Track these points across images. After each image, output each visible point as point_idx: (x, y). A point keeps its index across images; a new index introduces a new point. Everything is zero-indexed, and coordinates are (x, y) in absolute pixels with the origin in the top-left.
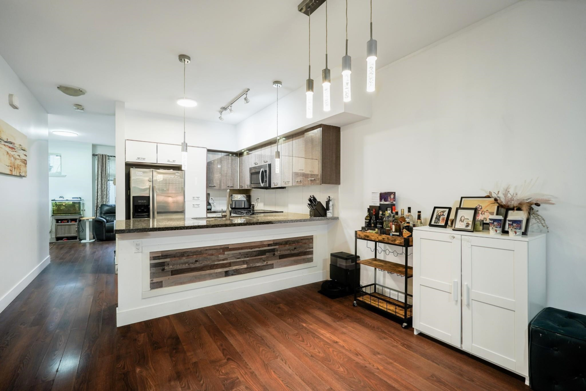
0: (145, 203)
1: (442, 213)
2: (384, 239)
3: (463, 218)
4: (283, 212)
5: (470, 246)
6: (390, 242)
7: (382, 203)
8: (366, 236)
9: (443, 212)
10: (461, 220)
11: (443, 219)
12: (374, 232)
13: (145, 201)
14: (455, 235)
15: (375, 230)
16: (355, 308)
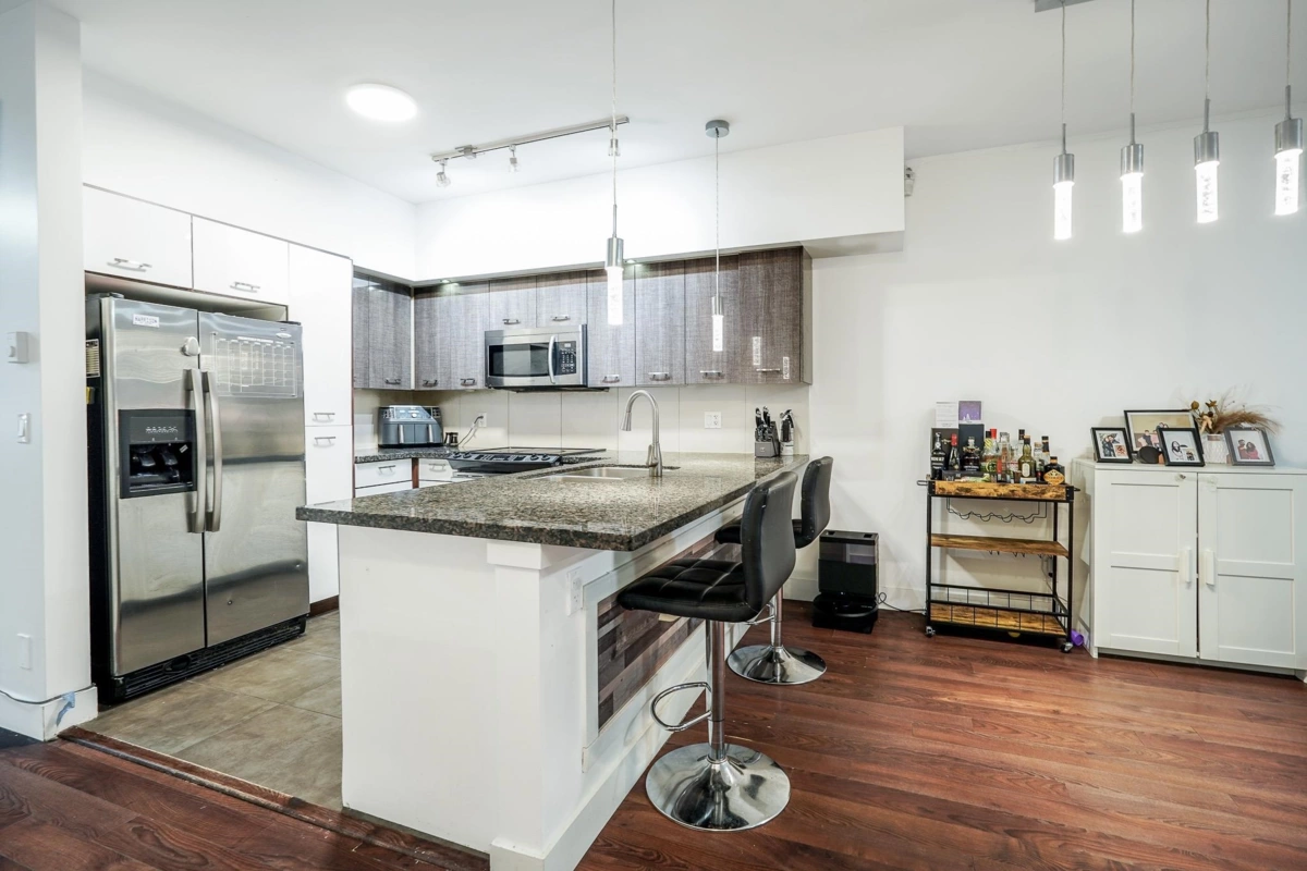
0: (172, 435)
1: (1111, 439)
2: (1013, 491)
3: (1175, 445)
4: (604, 450)
5: (1214, 489)
6: (1030, 496)
7: (964, 422)
8: (961, 489)
9: (1113, 436)
10: (1174, 448)
11: (1120, 448)
12: (980, 480)
13: (173, 430)
14: (1184, 474)
15: (982, 476)
16: (932, 639)
